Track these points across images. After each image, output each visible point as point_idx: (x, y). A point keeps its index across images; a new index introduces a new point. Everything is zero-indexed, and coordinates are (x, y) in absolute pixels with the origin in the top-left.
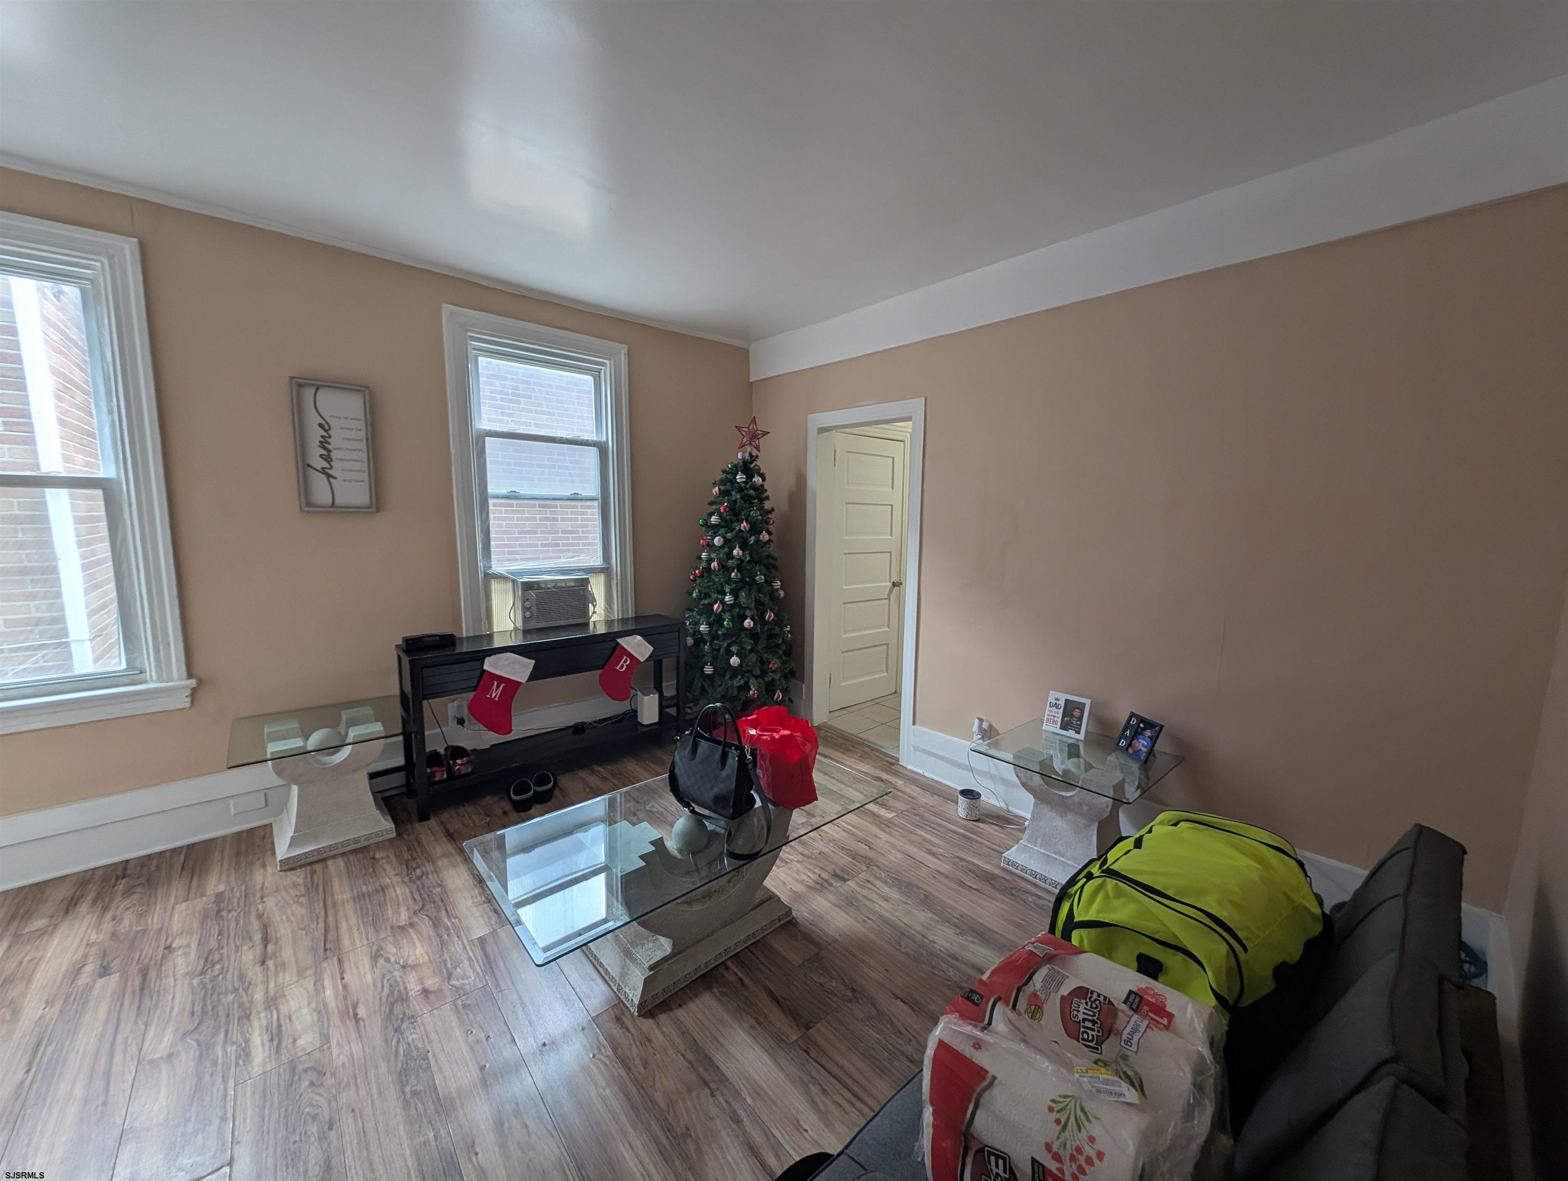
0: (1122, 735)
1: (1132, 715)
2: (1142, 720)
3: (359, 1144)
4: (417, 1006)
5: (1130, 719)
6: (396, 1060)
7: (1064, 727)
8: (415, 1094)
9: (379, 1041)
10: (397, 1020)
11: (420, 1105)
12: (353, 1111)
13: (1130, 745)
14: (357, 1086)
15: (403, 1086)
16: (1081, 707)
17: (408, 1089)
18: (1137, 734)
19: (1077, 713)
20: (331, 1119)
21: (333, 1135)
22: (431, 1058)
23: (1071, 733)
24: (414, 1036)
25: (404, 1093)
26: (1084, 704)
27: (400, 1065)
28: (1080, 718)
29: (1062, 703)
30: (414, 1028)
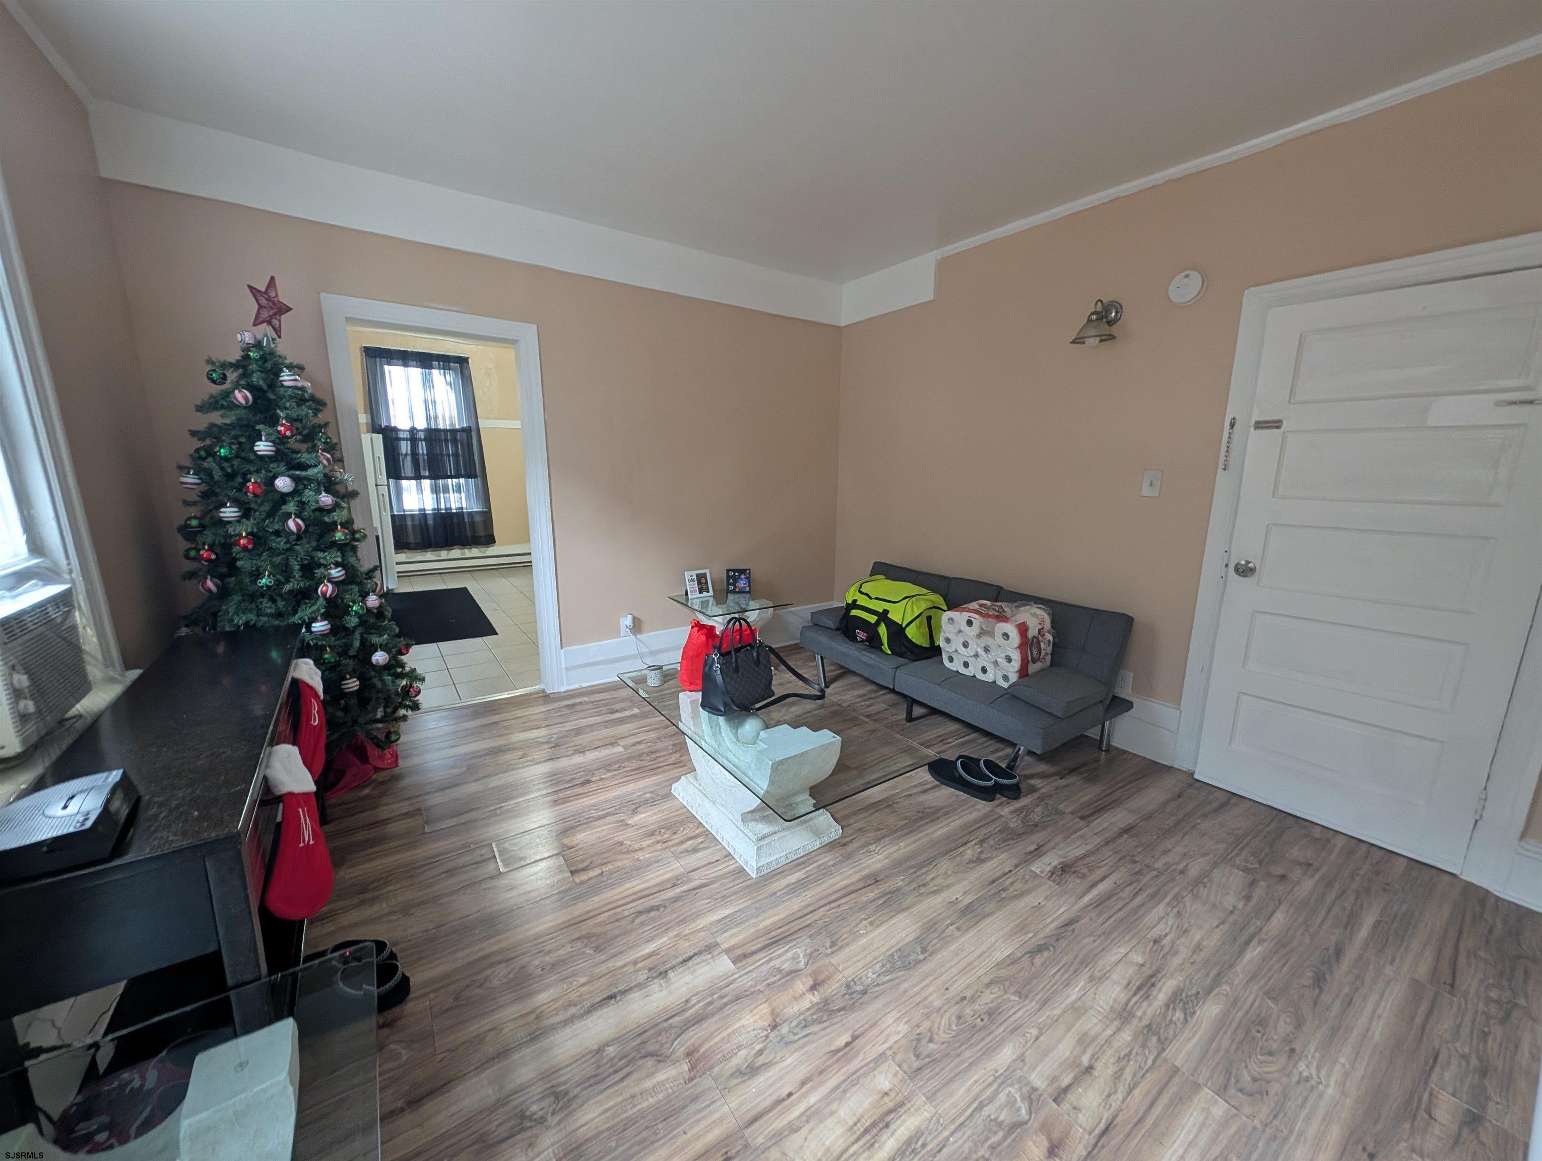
0: (728, 584)
1: (728, 571)
2: (735, 571)
3: (970, 971)
4: (832, 988)
5: (728, 573)
6: (897, 978)
7: (701, 592)
8: (924, 950)
9: (879, 1004)
10: (853, 998)
11: (933, 942)
12: (947, 989)
13: (735, 587)
14: (926, 999)
15: (920, 961)
16: (704, 575)
17: (921, 957)
18: (736, 580)
19: (703, 581)
20: (957, 1003)
21: (968, 994)
22: (890, 952)
23: (705, 594)
24: (870, 974)
25: (925, 958)
26: (705, 574)
27: (900, 974)
28: (706, 583)
29: (695, 577)
30: (860, 978)
